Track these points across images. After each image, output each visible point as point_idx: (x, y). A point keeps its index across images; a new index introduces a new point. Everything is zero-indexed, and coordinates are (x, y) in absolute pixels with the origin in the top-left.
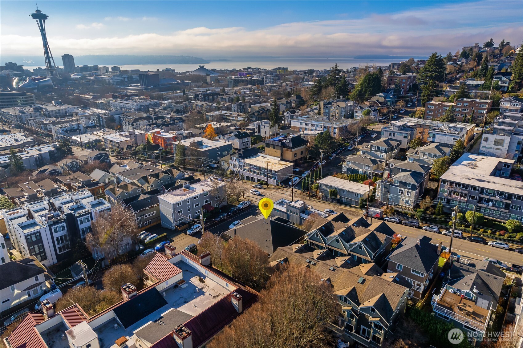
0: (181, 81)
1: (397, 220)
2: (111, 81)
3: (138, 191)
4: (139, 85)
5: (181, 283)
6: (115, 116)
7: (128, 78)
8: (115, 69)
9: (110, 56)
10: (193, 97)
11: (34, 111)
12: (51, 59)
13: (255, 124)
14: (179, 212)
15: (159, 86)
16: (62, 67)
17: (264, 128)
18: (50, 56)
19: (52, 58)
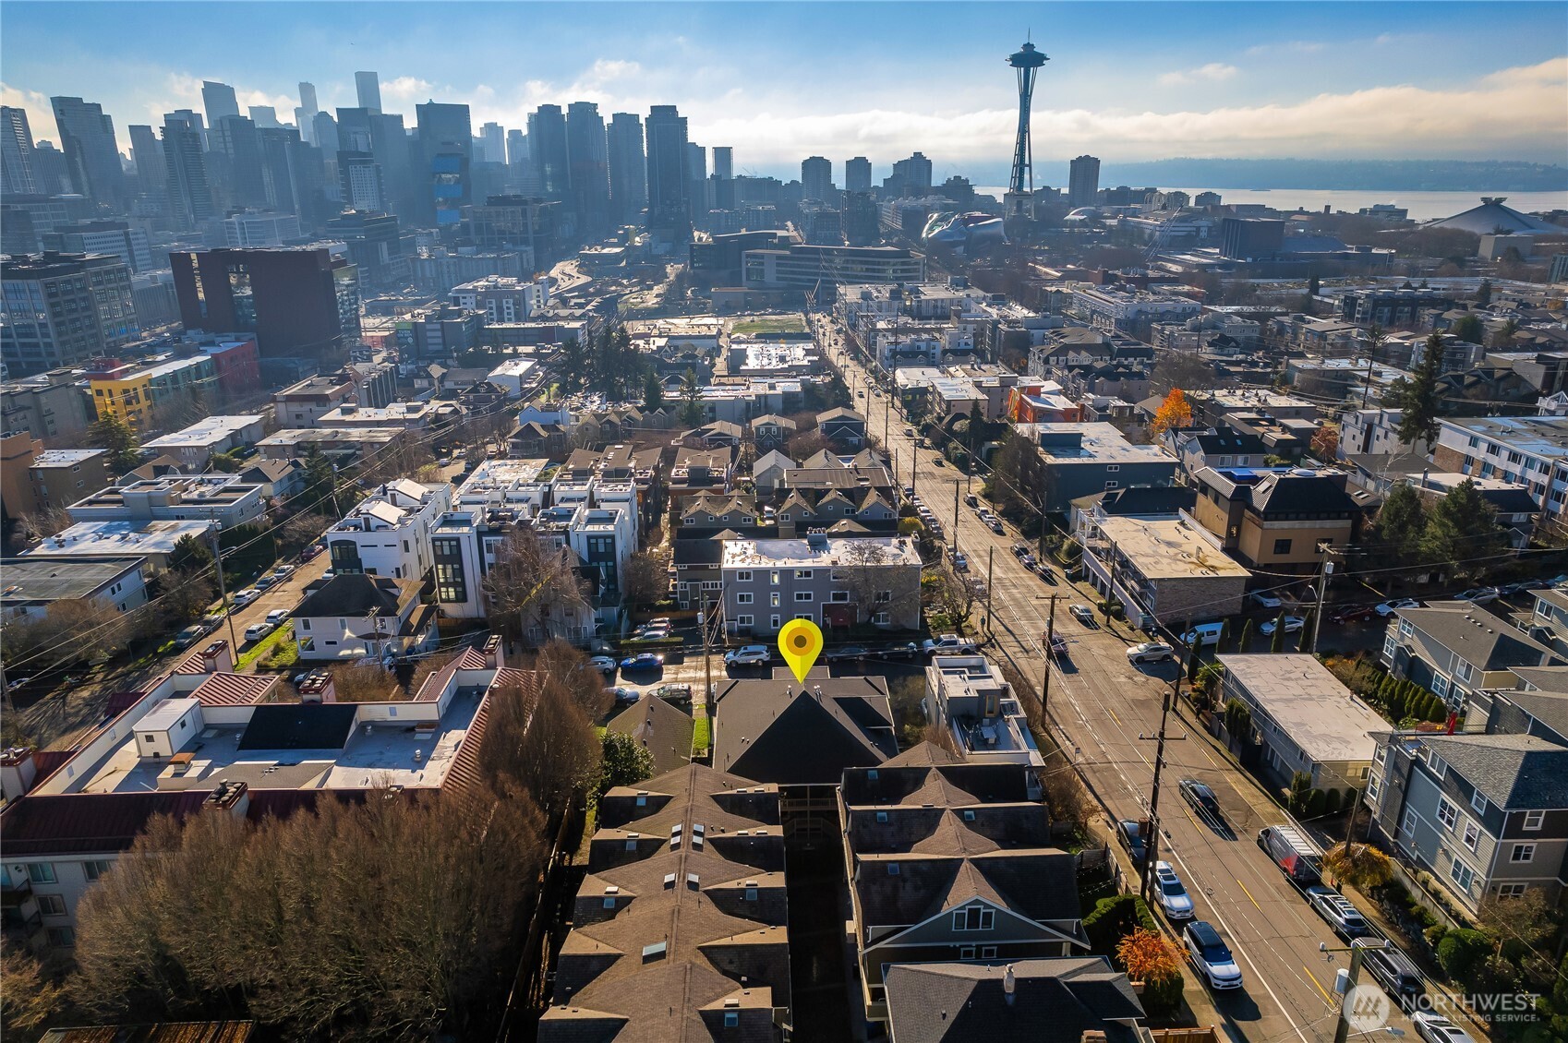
0: (1358, 249)
1: (1342, 921)
2: (1157, 233)
3: (745, 520)
4: (1218, 251)
5: (422, 727)
6: (1032, 331)
7: (1209, 228)
8: (1208, 199)
9: (1239, 161)
10: (1337, 302)
11: (891, 298)
12: (1027, 169)
13: (1361, 418)
14: (742, 598)
15: (1273, 259)
16: (1065, 190)
17: (1386, 437)
18: (1027, 162)
19: (1030, 166)
